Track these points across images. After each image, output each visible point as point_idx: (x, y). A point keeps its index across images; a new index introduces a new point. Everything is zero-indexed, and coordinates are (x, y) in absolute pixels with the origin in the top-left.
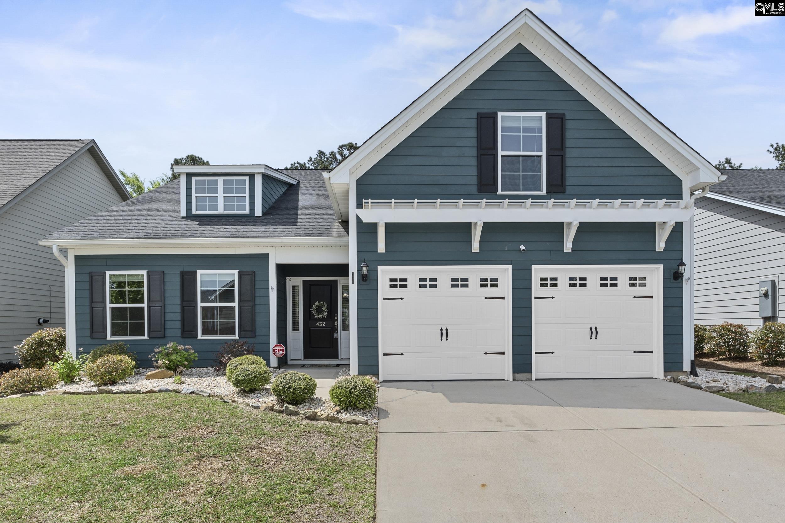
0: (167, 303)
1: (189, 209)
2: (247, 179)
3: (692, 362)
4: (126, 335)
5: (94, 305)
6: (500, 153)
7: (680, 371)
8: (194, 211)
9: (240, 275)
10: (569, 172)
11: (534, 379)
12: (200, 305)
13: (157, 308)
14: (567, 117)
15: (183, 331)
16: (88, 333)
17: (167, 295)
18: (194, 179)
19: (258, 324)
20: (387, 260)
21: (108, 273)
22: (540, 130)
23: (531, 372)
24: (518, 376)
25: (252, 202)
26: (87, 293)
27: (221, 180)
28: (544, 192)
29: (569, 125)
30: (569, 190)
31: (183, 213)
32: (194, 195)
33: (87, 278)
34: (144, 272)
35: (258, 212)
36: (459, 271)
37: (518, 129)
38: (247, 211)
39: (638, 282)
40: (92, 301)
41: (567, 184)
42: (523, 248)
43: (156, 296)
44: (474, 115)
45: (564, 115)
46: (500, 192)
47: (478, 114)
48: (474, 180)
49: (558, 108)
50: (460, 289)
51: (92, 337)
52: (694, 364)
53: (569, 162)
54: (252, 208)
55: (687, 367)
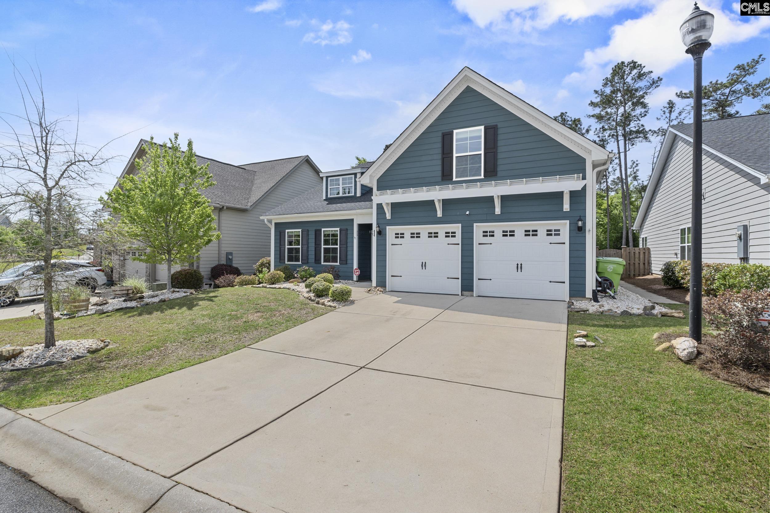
0: (309, 246)
1: (327, 195)
2: (353, 176)
3: (594, 291)
4: (293, 261)
5: (281, 247)
6: (455, 155)
7: (583, 297)
8: (329, 196)
9: (341, 230)
10: (500, 162)
11: (475, 295)
12: (323, 246)
13: (305, 248)
14: (499, 126)
15: (315, 260)
16: (278, 260)
17: (309, 242)
18: (329, 179)
19: (349, 257)
20: (392, 223)
21: (287, 231)
22: (480, 137)
23: (473, 291)
24: (464, 293)
25: (355, 189)
26: (278, 241)
27: (341, 178)
28: (482, 177)
29: (500, 131)
30: (500, 174)
31: (324, 198)
32: (329, 187)
33: (279, 234)
34: (300, 230)
35: (359, 194)
36: (433, 228)
37: (466, 139)
38: (353, 194)
39: (553, 233)
40: (280, 245)
41: (498, 170)
42: (468, 213)
43: (305, 243)
44: (440, 134)
45: (497, 125)
46: (454, 179)
47: (443, 133)
48: (439, 173)
49: (491, 122)
50: (433, 239)
51: (280, 262)
52: (595, 293)
53: (500, 156)
54: (355, 193)
55: (589, 294)
